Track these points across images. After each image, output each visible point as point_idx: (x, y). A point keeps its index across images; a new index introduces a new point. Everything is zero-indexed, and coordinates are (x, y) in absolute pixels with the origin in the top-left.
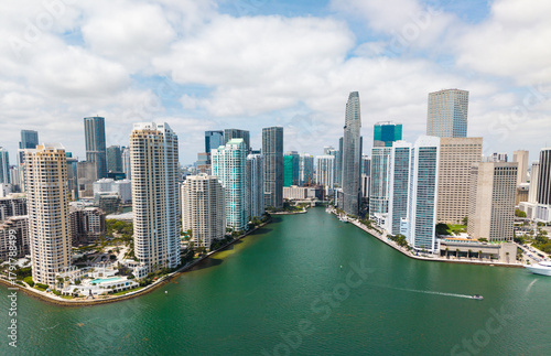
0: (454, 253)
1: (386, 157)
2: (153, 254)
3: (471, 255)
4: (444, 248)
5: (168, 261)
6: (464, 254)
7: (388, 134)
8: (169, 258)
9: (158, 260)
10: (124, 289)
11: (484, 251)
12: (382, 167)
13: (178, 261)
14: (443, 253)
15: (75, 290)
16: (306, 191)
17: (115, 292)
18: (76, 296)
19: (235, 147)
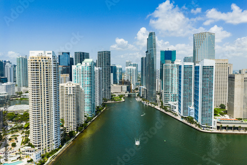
0: (225, 128)
1: (172, 70)
2: (44, 140)
3: (235, 128)
4: (219, 125)
5: (53, 145)
6: (230, 128)
7: (169, 55)
9: (47, 145)
11: (242, 126)
12: (170, 75)
14: (218, 128)
16: (122, 87)
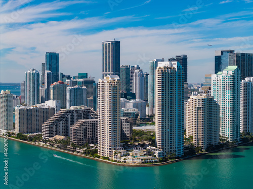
2: (167, 145)
5: (175, 151)
8: (177, 149)
9: (170, 150)
10: (150, 162)
13: (182, 153)
15: (124, 159)
17: (145, 162)
18: (125, 162)
19: (231, 73)
